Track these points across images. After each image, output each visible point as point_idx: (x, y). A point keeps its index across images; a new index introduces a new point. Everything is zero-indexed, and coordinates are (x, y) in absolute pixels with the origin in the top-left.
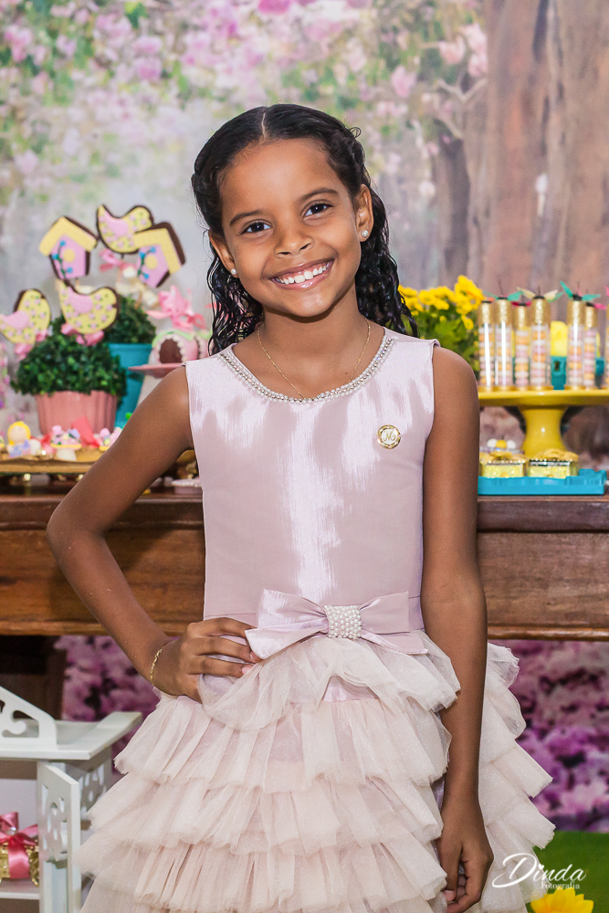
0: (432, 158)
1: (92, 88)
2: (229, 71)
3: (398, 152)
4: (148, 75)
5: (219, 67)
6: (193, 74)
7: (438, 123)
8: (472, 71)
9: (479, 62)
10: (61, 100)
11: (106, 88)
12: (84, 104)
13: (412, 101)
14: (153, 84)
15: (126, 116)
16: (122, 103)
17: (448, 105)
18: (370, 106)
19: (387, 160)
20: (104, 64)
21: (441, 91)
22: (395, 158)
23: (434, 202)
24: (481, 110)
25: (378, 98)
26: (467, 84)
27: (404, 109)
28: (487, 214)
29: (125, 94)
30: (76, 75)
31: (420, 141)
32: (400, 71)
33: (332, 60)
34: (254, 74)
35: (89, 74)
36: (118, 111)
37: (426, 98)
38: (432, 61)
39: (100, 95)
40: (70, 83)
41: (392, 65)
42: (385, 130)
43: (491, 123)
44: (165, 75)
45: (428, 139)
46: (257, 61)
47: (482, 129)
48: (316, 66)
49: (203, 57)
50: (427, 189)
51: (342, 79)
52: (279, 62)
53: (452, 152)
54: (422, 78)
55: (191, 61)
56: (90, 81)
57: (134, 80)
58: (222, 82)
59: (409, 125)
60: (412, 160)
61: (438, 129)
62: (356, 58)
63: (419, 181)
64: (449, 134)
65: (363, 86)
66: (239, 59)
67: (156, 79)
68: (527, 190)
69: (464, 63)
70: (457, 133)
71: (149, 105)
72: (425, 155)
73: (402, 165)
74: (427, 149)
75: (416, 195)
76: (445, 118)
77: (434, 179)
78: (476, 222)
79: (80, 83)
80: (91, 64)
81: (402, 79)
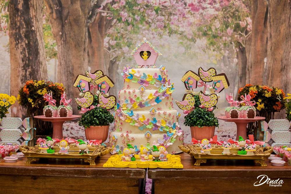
0: (237, 52)
1: (145, 30)
2: (183, 26)
3: (228, 50)
4: (160, 27)
5: (180, 25)
6: (173, 27)
7: (239, 43)
8: (248, 29)
9: (250, 27)
10: (136, 33)
11: (148, 30)
12: (142, 34)
13: (232, 36)
14: (162, 29)
15: (154, 37)
16: (153, 34)
17: (242, 38)
18: (221, 38)
19: (225, 52)
20: (148, 23)
21: (240, 34)
22: (227, 52)
23: (237, 64)
24: (250, 39)
25: (223, 36)
26: (247, 33)
27: (230, 39)
28: (251, 67)
29: (153, 32)
30: (140, 26)
31: (234, 48)
32: (229, 28)
33: (211, 25)
34: (189, 28)
35: (144, 26)
36: (152, 36)
37: (236, 36)
38: (238, 27)
39: (147, 31)
40: (139, 28)
41: (227, 27)
42: (225, 44)
43: (253, 44)
44: (165, 27)
45: (236, 47)
46: (190, 24)
47: (250, 45)
48: (206, 26)
49: (176, 22)
50: (236, 60)
51: (213, 30)
52: (197, 25)
53: (242, 51)
54: (234, 31)
55: (172, 23)
56: (144, 28)
57: (156, 28)
58: (181, 29)
59: (231, 43)
60: (231, 52)
61: (239, 44)
62: (217, 24)
63: (233, 58)
64: (242, 46)
65: (219, 32)
66: (186, 24)
67: (162, 28)
68: (261, 62)
69: (246, 27)
70: (244, 46)
71: (161, 35)
72: (235, 51)
73: (229, 54)
74: (236, 50)
75: (233, 62)
76: (240, 41)
77: (237, 58)
78: (248, 70)
79: (141, 28)
80: (144, 23)
81: (230, 31)
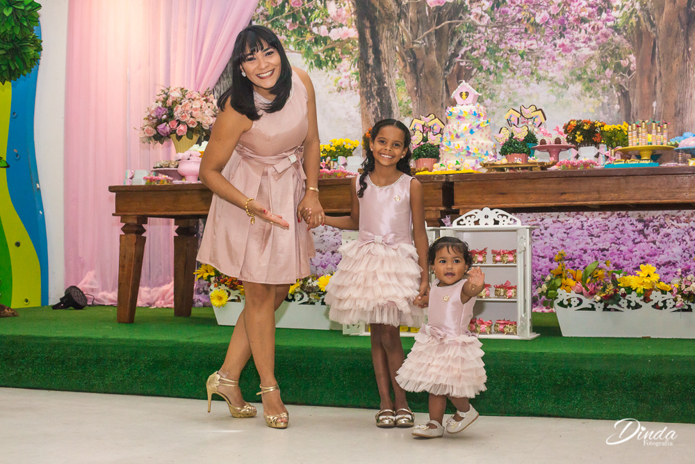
0: (619, 97)
1: (509, 78)
2: (553, 71)
3: (608, 96)
4: (527, 73)
5: (549, 70)
6: (541, 73)
7: (621, 86)
8: (631, 69)
9: (633, 66)
10: (499, 82)
11: (513, 78)
12: (506, 83)
13: (612, 79)
14: (528, 76)
15: (520, 86)
16: (518, 82)
17: (624, 80)
18: (598, 81)
19: (604, 98)
20: (512, 70)
21: (621, 75)
22: (607, 97)
23: (619, 111)
24: (634, 81)
25: (601, 79)
26: (630, 73)
27: (609, 82)
28: (637, 114)
29: (519, 80)
30: (503, 74)
31: (615, 92)
32: (608, 69)
33: (586, 67)
34: (561, 72)
35: (507, 74)
36: (517, 85)
37: (617, 78)
38: (618, 66)
39: (511, 80)
40: (502, 77)
41: (605, 68)
42: (603, 89)
43: (638, 85)
44: (532, 73)
45: (617, 91)
46: (562, 68)
47: (635, 87)
48: (580, 69)
49: (544, 67)
50: (617, 107)
51: (589, 73)
52: (569, 68)
53: (625, 95)
54: (614, 72)
55: (540, 68)
56: (508, 76)
57: (522, 75)
58: (551, 75)
59: (611, 87)
60: (612, 98)
61: (620, 88)
62: (594, 66)
63: (615, 104)
64: (624, 89)
65: (596, 75)
66: (556, 68)
67: (529, 74)
68: (650, 107)
69: (629, 66)
70: (627, 89)
71: (527, 83)
72: (617, 96)
73: (609, 99)
74: (616, 94)
75: (614, 109)
76: (622, 84)
77: (619, 104)
78: (633, 117)
79: (505, 76)
80: (508, 70)
81: (609, 72)
